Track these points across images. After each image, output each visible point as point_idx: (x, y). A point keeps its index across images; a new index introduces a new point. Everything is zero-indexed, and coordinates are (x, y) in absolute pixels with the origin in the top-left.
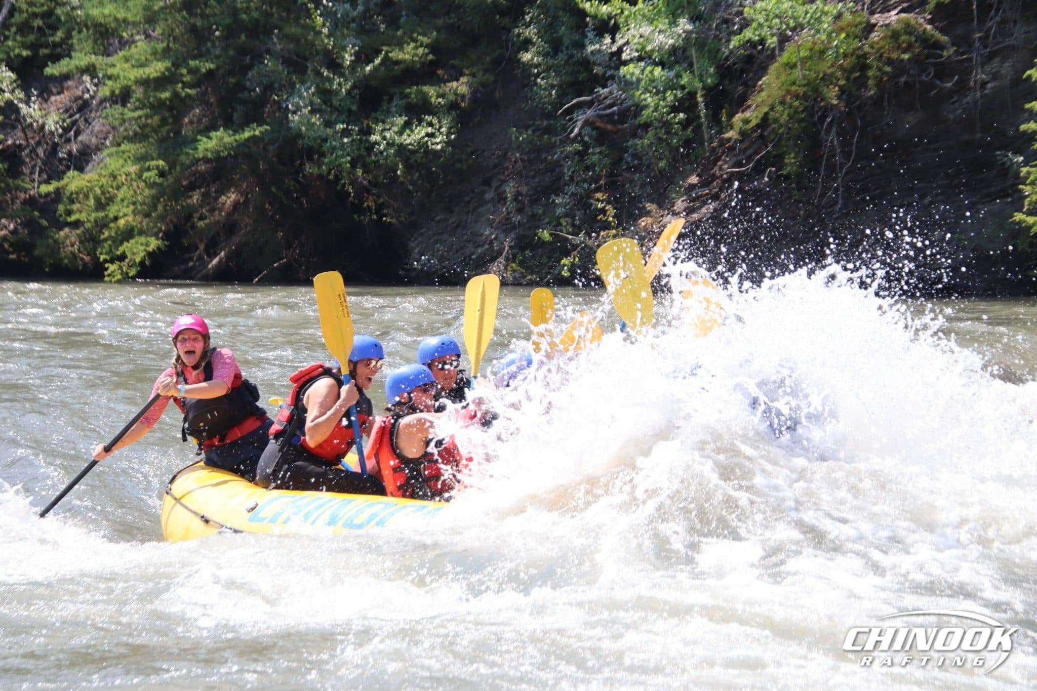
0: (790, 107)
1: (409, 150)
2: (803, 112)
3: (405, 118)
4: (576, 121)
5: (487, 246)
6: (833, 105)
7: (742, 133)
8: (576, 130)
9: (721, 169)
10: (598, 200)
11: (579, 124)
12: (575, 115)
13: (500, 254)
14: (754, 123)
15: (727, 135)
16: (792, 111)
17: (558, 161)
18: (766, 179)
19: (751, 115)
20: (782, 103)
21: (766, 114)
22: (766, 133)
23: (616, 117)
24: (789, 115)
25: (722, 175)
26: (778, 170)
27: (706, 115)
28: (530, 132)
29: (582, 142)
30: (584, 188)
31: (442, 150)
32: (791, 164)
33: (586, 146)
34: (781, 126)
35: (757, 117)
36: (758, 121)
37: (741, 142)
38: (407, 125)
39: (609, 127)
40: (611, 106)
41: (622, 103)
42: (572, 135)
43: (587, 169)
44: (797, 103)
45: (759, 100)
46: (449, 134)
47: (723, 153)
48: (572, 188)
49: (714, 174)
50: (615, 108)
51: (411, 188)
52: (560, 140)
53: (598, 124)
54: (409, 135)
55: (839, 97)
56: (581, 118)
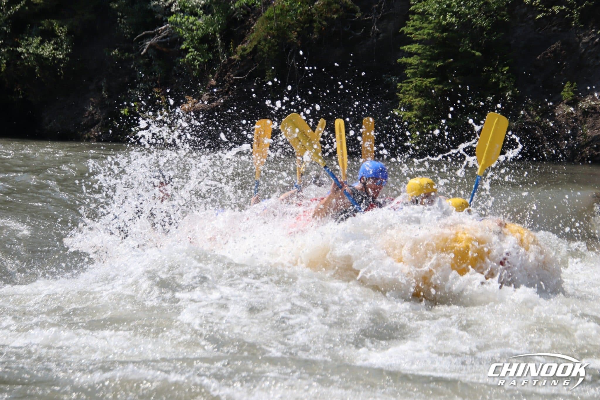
0: (270, 42)
1: (43, 58)
2: (276, 46)
3: (40, 38)
4: (145, 45)
5: (89, 118)
6: (293, 42)
7: (242, 56)
8: (145, 50)
9: (229, 77)
10: (157, 93)
11: (147, 47)
12: (144, 41)
13: (98, 121)
14: (249, 51)
15: (233, 57)
16: (270, 45)
17: (133, 68)
18: (255, 84)
19: (247, 46)
20: (265, 40)
21: (256, 46)
22: (255, 57)
23: (168, 44)
24: (269, 47)
25: (229, 81)
26: (262, 79)
27: (222, 45)
28: (116, 51)
29: (148, 57)
30: (149, 86)
31: (64, 59)
32: (269, 75)
33: (151, 60)
34: (264, 53)
35: (250, 47)
36: (251, 50)
37: (241, 61)
38: (42, 42)
39: (164, 49)
40: (165, 37)
41: (171, 36)
42: (142, 53)
43: (151, 74)
44: (273, 40)
45: (252, 37)
46: (67, 49)
47: (230, 68)
48: (141, 85)
49: (225, 80)
50: (168, 39)
51: (43, 80)
52: (135, 56)
53: (157, 47)
54: (43, 49)
55: (297, 38)
56: (148, 43)
